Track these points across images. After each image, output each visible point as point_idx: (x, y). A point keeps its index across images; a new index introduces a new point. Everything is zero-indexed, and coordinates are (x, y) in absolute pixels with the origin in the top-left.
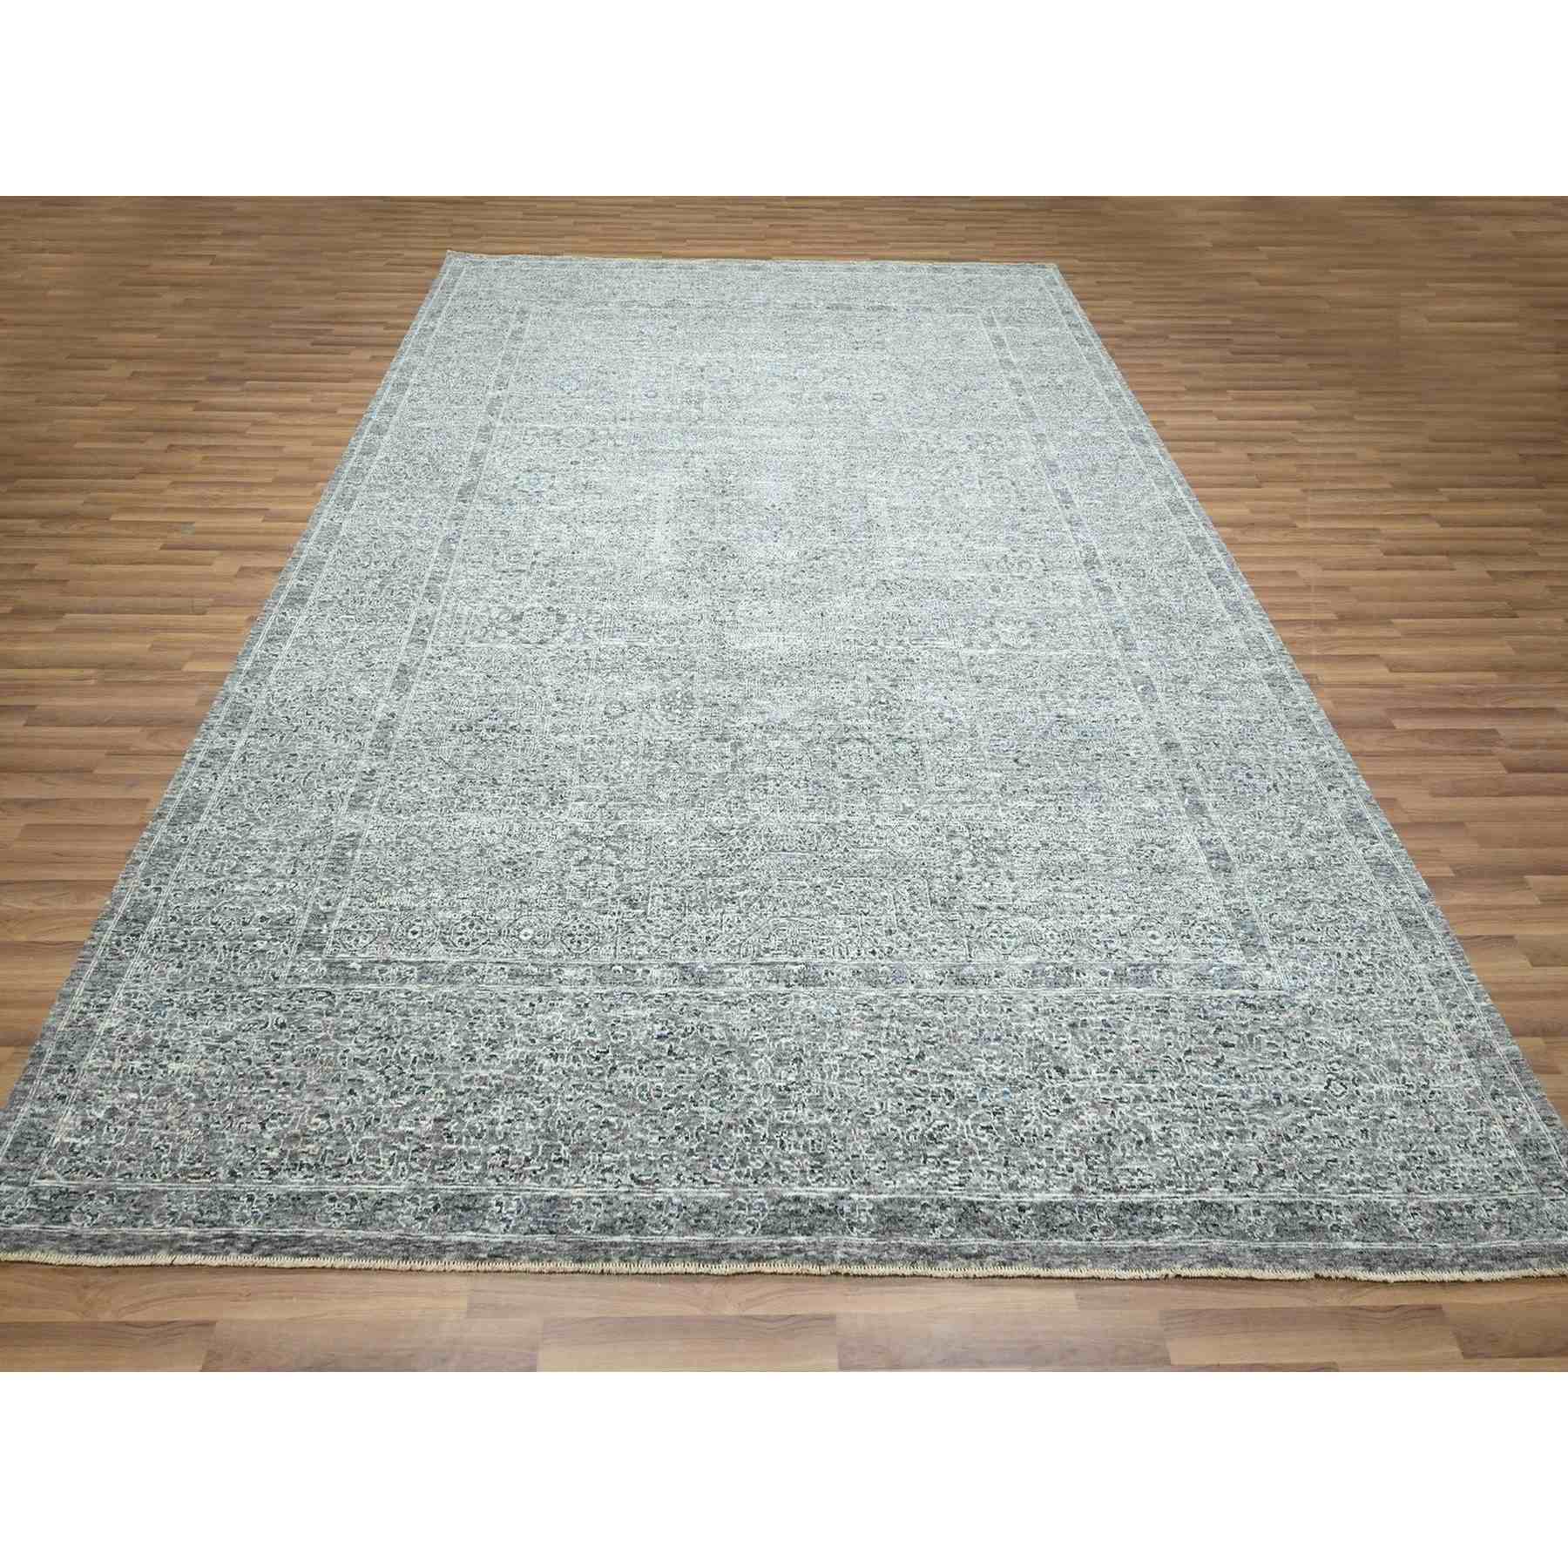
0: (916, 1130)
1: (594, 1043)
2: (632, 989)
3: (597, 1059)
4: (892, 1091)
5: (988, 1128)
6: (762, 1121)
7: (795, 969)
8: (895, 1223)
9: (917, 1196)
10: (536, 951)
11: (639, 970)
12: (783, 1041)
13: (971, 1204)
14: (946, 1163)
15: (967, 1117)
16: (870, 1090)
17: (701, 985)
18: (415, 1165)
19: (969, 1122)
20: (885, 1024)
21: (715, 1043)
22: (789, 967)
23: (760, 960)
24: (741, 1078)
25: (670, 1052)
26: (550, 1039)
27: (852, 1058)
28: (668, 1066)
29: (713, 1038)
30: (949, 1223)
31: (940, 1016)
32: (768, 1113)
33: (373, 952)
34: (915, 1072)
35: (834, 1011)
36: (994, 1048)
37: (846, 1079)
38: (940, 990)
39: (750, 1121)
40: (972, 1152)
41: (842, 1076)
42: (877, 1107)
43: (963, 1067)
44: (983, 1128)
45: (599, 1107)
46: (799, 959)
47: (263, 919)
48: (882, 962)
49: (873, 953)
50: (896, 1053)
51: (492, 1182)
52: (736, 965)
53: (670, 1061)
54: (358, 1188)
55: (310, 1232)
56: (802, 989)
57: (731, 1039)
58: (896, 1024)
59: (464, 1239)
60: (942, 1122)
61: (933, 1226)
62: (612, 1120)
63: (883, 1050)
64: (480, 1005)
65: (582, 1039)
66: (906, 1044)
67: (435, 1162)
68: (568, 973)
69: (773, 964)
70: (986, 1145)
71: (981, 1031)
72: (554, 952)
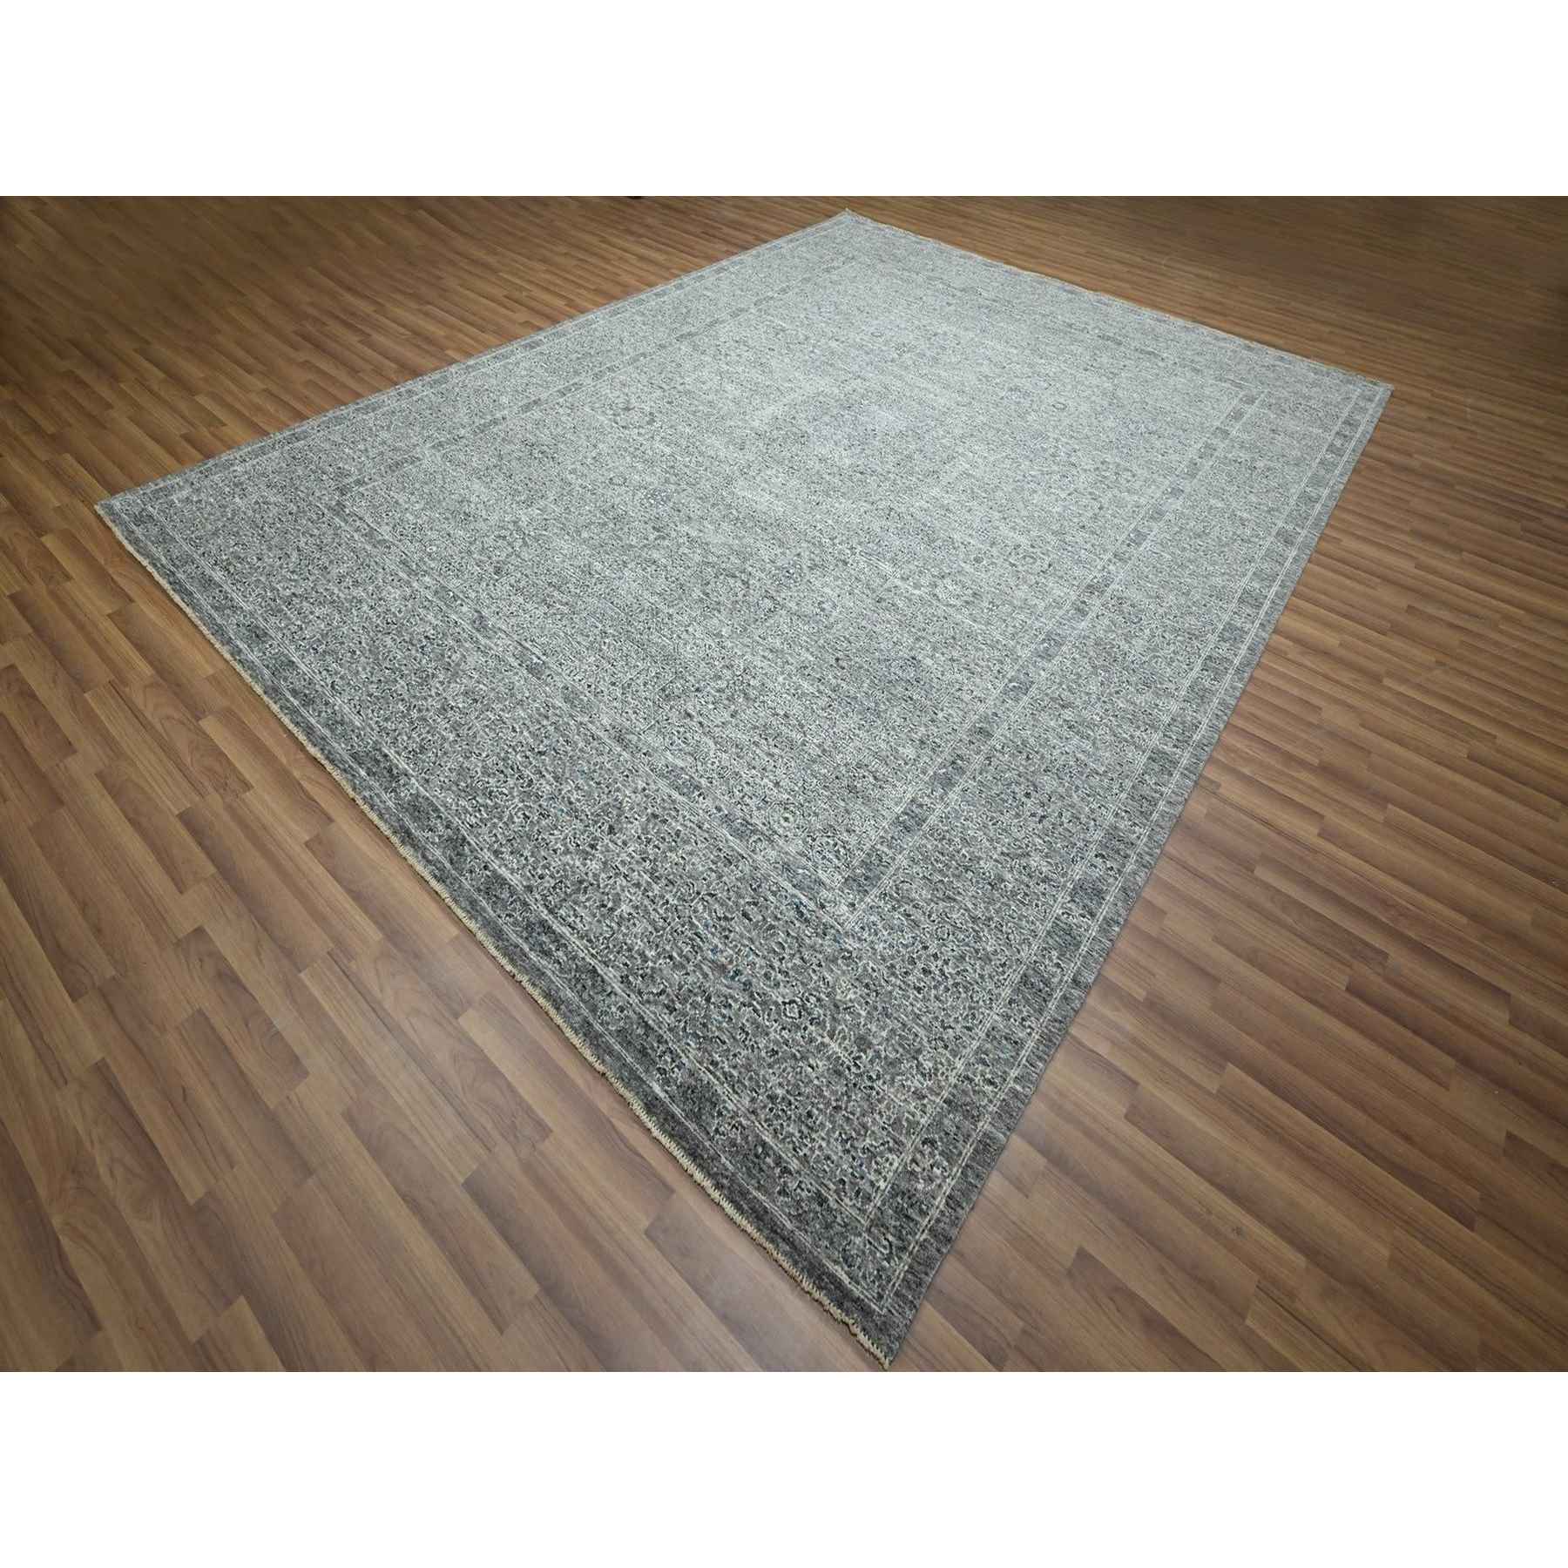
0: (488, 783)
1: (396, 616)
2: (444, 608)
3: (388, 623)
4: (502, 755)
5: (526, 817)
6: (420, 711)
7: (535, 660)
8: (415, 810)
9: (442, 809)
10: (426, 559)
11: (459, 602)
12: (481, 686)
13: (464, 839)
14: (480, 810)
15: (523, 801)
16: (492, 745)
17: (478, 630)
18: (263, 604)
19: (521, 805)
20: (545, 722)
21: (447, 660)
22: (533, 657)
23: (523, 643)
24: (438, 685)
25: (422, 647)
26: (380, 599)
27: (504, 723)
28: (413, 652)
29: (450, 657)
30: (440, 837)
31: (581, 744)
32: (427, 710)
33: (361, 512)
34: (527, 757)
35: (527, 695)
36: (590, 786)
37: (487, 730)
38: (601, 734)
39: (415, 706)
40: (500, 819)
41: (487, 726)
42: (484, 755)
43: (557, 778)
44: (524, 814)
45: (360, 643)
46: (544, 658)
47: (340, 468)
48: (588, 694)
49: (589, 686)
50: (531, 740)
51: (281, 635)
52: (507, 635)
53: (417, 651)
54: (234, 596)
55: (198, 596)
56: (525, 672)
57: (458, 665)
58: (551, 729)
59: (241, 646)
60: (506, 792)
61: (431, 830)
62: (358, 653)
63: (526, 733)
64: (373, 563)
65: (393, 610)
66: (542, 742)
67: (272, 609)
68: (427, 579)
69: (527, 649)
70: (514, 823)
71: (595, 771)
72: (433, 565)
